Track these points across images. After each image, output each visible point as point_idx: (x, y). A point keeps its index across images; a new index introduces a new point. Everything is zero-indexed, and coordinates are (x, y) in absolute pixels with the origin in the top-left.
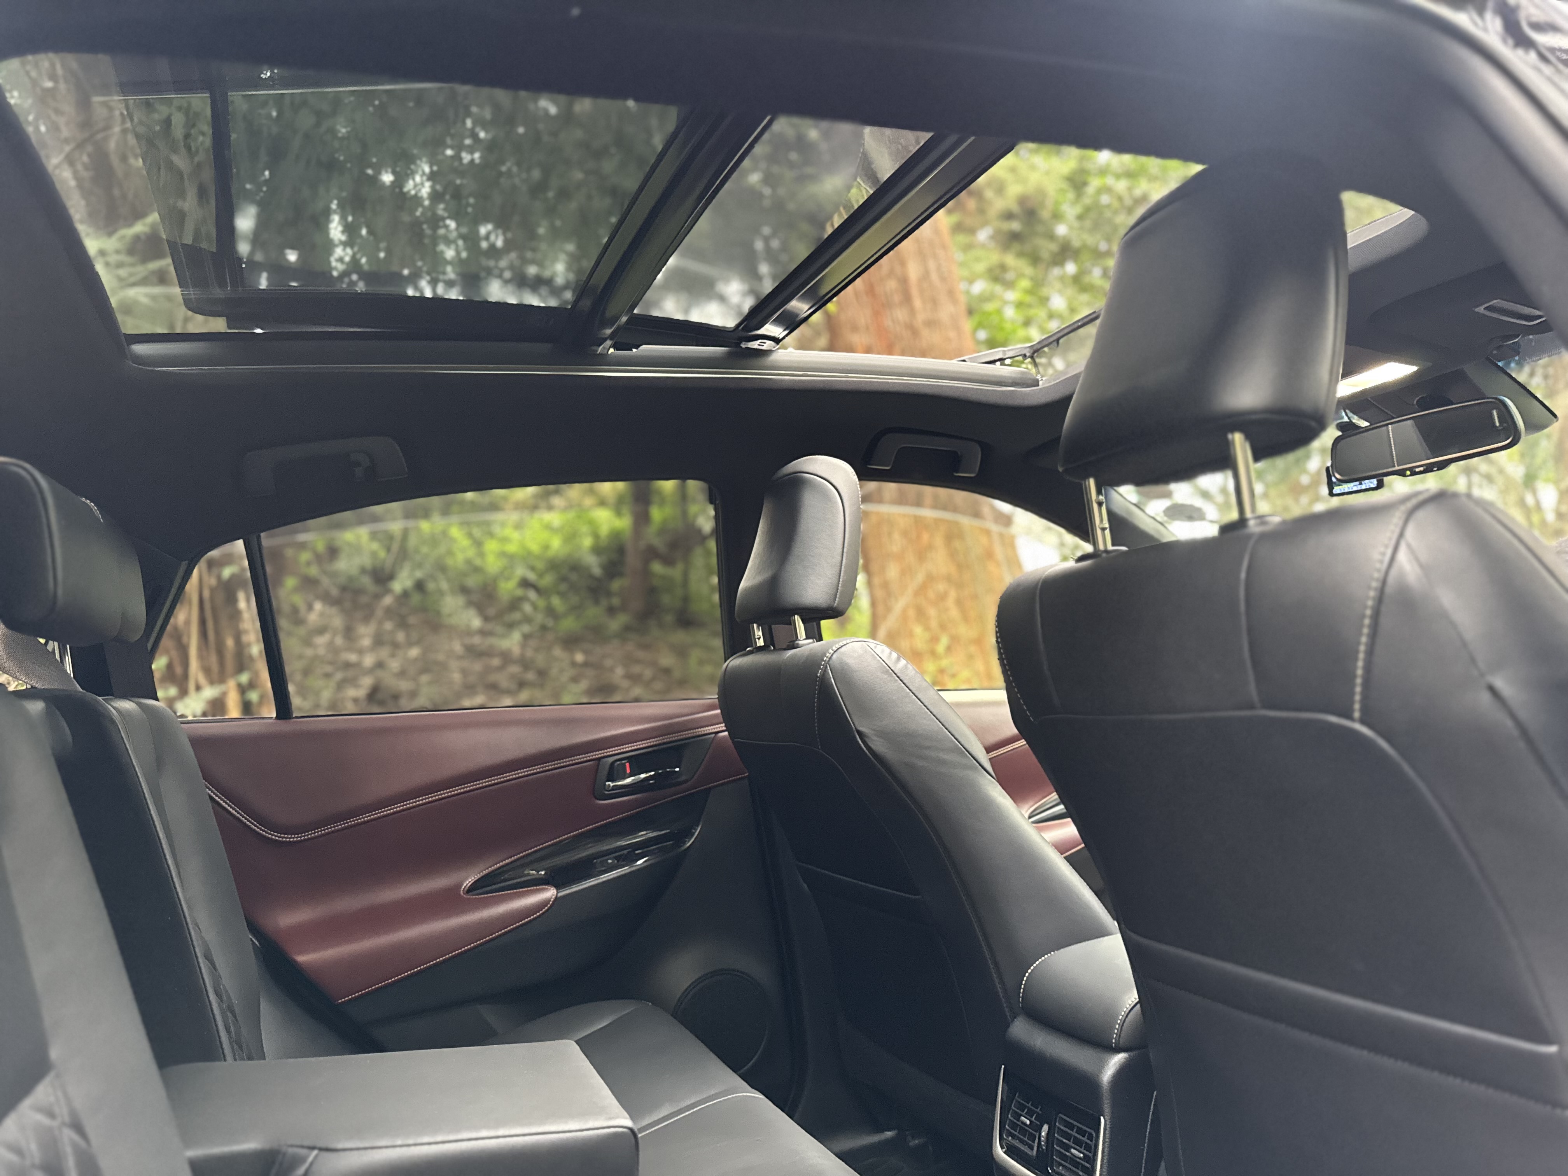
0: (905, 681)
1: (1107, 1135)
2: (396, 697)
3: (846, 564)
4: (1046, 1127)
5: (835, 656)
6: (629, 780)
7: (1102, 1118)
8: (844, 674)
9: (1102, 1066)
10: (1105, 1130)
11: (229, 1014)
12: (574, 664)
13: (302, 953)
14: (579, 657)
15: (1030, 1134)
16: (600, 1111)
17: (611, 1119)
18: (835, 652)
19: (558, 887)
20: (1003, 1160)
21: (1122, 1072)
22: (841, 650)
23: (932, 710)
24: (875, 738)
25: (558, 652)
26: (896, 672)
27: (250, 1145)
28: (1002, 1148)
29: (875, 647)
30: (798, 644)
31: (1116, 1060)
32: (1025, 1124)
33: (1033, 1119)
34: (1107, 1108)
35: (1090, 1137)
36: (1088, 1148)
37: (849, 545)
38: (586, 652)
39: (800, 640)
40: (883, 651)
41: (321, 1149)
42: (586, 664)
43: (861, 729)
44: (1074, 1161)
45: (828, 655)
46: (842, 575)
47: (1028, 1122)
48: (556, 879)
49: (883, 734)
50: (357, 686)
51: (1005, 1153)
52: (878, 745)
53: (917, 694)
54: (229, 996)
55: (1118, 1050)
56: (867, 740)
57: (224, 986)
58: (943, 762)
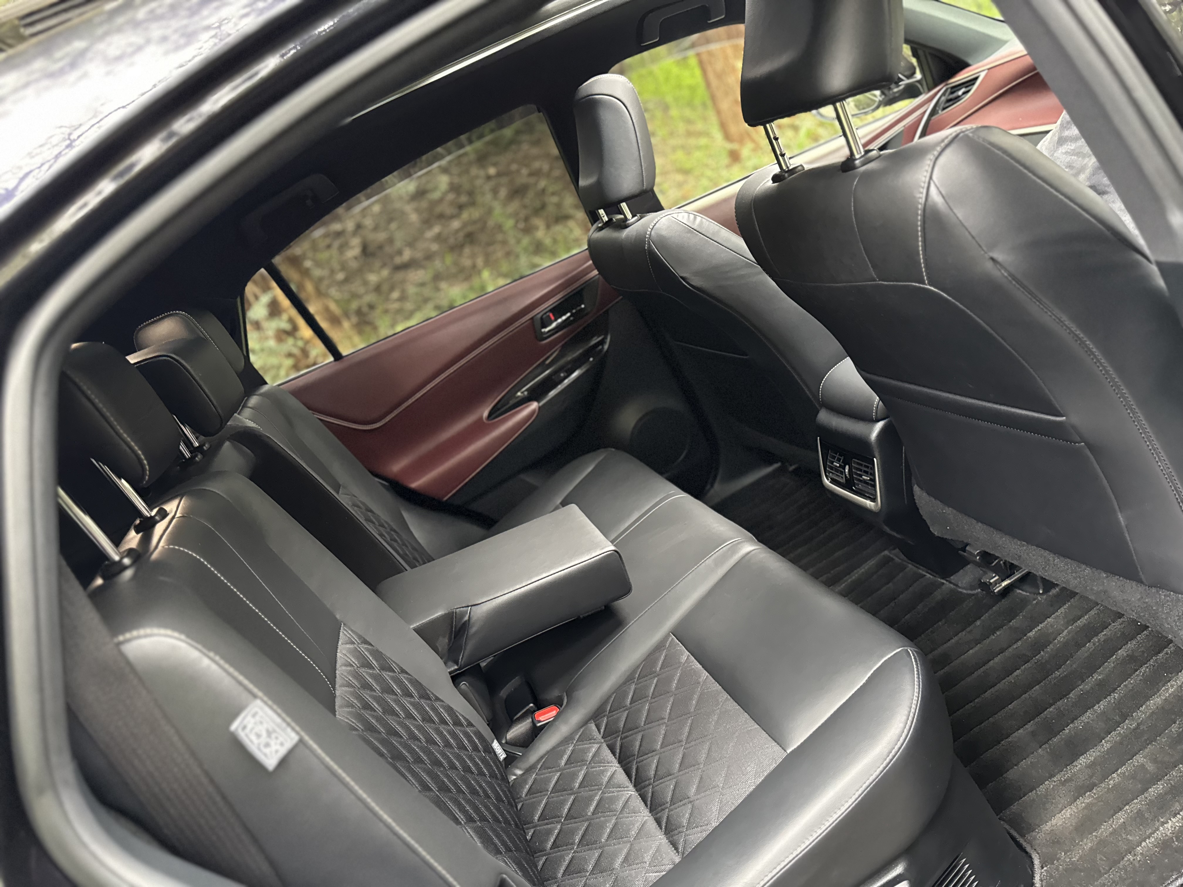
0: (703, 233)
1: (880, 467)
2: (381, 247)
3: (643, 155)
4: (847, 467)
5: (652, 233)
6: (554, 325)
7: (875, 459)
8: (662, 242)
9: (870, 433)
10: (877, 465)
11: (393, 533)
12: (489, 178)
13: (413, 482)
14: (492, 171)
15: (841, 471)
16: (597, 546)
17: (603, 549)
18: (652, 229)
19: (538, 400)
20: (829, 485)
21: (883, 432)
22: (655, 227)
23: (726, 245)
24: (693, 278)
25: (474, 171)
26: (695, 228)
27: (439, 613)
28: (828, 479)
29: (678, 216)
30: (628, 224)
31: (880, 425)
32: (836, 466)
33: (841, 463)
34: (877, 454)
35: (871, 468)
36: (871, 474)
37: (641, 139)
38: (495, 165)
39: (629, 220)
40: (683, 217)
41: (471, 606)
42: (499, 175)
43: (682, 275)
44: (865, 482)
45: (648, 233)
46: (643, 164)
47: (838, 465)
48: (535, 394)
49: (697, 273)
50: (352, 248)
51: (830, 482)
52: (697, 282)
53: (713, 238)
54: (389, 525)
55: (878, 421)
56: (688, 280)
57: (383, 519)
58: (742, 277)
